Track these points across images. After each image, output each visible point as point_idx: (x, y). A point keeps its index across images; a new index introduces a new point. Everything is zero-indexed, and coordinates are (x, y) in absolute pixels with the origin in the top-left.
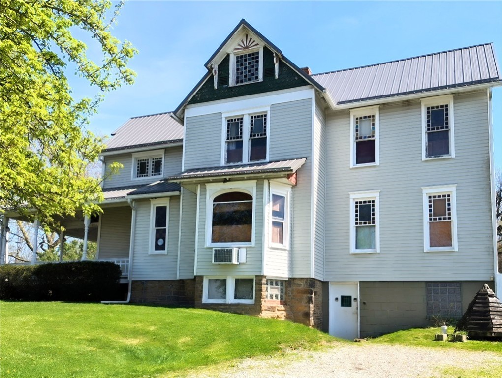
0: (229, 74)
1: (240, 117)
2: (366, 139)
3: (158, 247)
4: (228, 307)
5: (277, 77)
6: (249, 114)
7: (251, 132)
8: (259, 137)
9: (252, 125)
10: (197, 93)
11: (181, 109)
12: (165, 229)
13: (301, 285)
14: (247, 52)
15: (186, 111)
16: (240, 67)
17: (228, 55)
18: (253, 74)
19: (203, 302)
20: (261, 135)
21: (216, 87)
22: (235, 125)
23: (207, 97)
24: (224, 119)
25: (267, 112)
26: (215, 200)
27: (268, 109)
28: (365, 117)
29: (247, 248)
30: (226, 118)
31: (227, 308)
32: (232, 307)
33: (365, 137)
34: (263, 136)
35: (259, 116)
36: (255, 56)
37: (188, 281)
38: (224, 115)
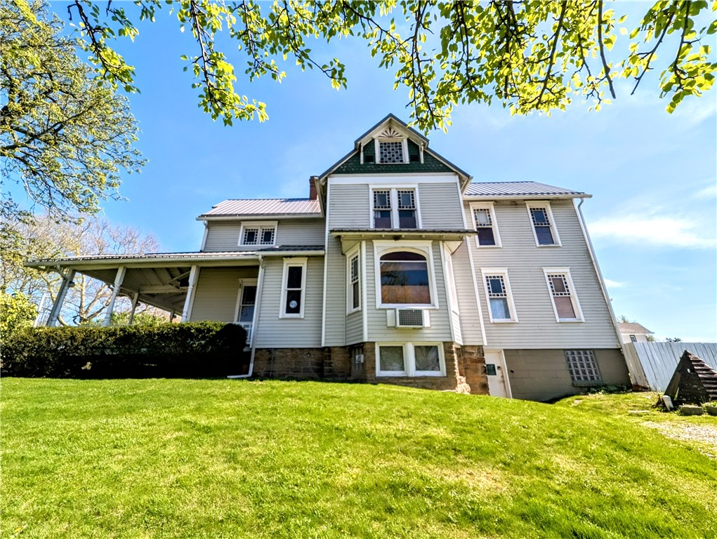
0: (375, 154)
1: (387, 190)
2: (485, 227)
3: (289, 310)
4: (413, 381)
5: (422, 162)
6: (397, 189)
7: (400, 204)
8: (408, 209)
9: (399, 198)
10: (342, 165)
11: (324, 177)
12: (300, 292)
13: (473, 353)
14: (390, 140)
15: (329, 179)
16: (384, 151)
17: (373, 140)
18: (397, 158)
19: (377, 375)
20: (410, 207)
21: (362, 162)
22: (382, 198)
23: (353, 169)
24: (371, 190)
25: (414, 189)
26: (382, 259)
27: (416, 186)
28: (481, 210)
29: (430, 310)
30: (373, 189)
31: (411, 383)
32: (417, 381)
33: (484, 225)
34: (412, 209)
35: (406, 192)
36: (399, 145)
37: (336, 349)
38: (371, 187)
